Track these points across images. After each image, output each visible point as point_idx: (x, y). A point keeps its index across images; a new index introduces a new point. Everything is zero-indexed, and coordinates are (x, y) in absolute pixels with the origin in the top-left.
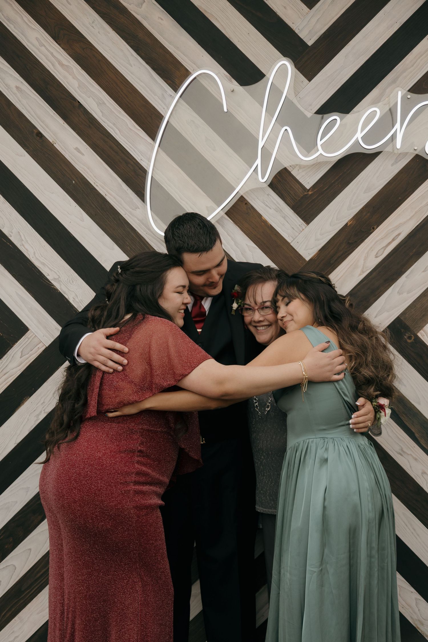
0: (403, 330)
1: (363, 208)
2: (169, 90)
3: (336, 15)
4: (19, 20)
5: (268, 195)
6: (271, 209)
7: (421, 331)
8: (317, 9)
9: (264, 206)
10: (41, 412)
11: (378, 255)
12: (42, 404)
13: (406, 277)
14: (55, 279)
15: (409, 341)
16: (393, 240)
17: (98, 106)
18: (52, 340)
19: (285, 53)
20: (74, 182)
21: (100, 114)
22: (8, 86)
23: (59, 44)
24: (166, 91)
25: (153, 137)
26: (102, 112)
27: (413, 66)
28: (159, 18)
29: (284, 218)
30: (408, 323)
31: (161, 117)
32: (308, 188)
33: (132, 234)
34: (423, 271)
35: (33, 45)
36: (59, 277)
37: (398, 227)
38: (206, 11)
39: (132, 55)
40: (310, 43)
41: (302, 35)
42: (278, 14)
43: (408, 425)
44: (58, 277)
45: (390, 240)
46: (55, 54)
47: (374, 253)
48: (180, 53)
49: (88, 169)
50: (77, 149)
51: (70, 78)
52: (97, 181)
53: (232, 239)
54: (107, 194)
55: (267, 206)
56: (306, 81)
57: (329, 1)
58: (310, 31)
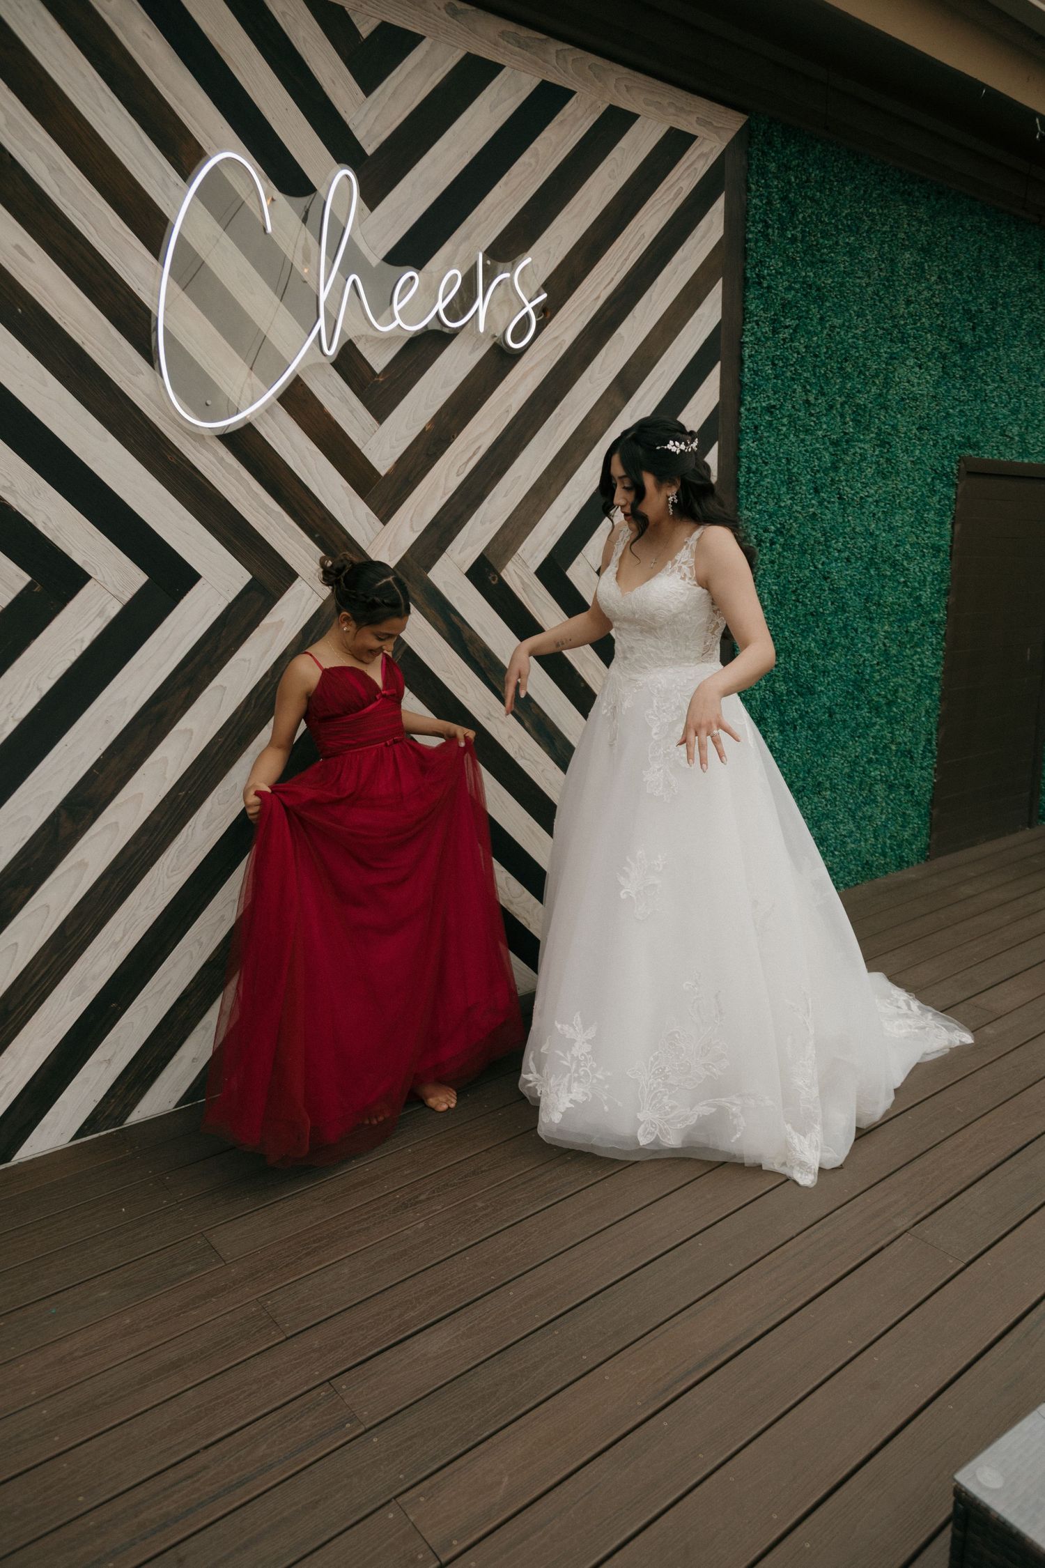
0: (487, 569)
1: (441, 408)
2: (174, 176)
3: (399, 116)
5: (330, 375)
6: (334, 396)
7: (504, 570)
8: (375, 100)
9: (325, 391)
10: (7, 720)
11: (461, 471)
12: (7, 706)
13: (488, 503)
15: (493, 582)
16: (474, 454)
17: (50, 172)
18: (12, 596)
20: (20, 310)
21: (57, 190)
24: (168, 176)
25: (157, 253)
26: (58, 186)
27: (486, 220)
28: (144, 32)
29: (351, 412)
30: (492, 560)
31: (164, 220)
32: (377, 370)
33: (136, 416)
36: (12, 485)
37: (478, 437)
38: (219, 47)
39: (103, 90)
40: (369, 151)
41: (359, 134)
42: (324, 89)
43: (494, 683)
44: (9, 484)
45: (471, 454)
47: (456, 469)
48: (184, 110)
49: (45, 290)
50: (17, 247)
52: (64, 314)
53: (288, 439)
54: (85, 341)
55: (329, 391)
56: (366, 208)
57: (389, 91)
58: (368, 132)
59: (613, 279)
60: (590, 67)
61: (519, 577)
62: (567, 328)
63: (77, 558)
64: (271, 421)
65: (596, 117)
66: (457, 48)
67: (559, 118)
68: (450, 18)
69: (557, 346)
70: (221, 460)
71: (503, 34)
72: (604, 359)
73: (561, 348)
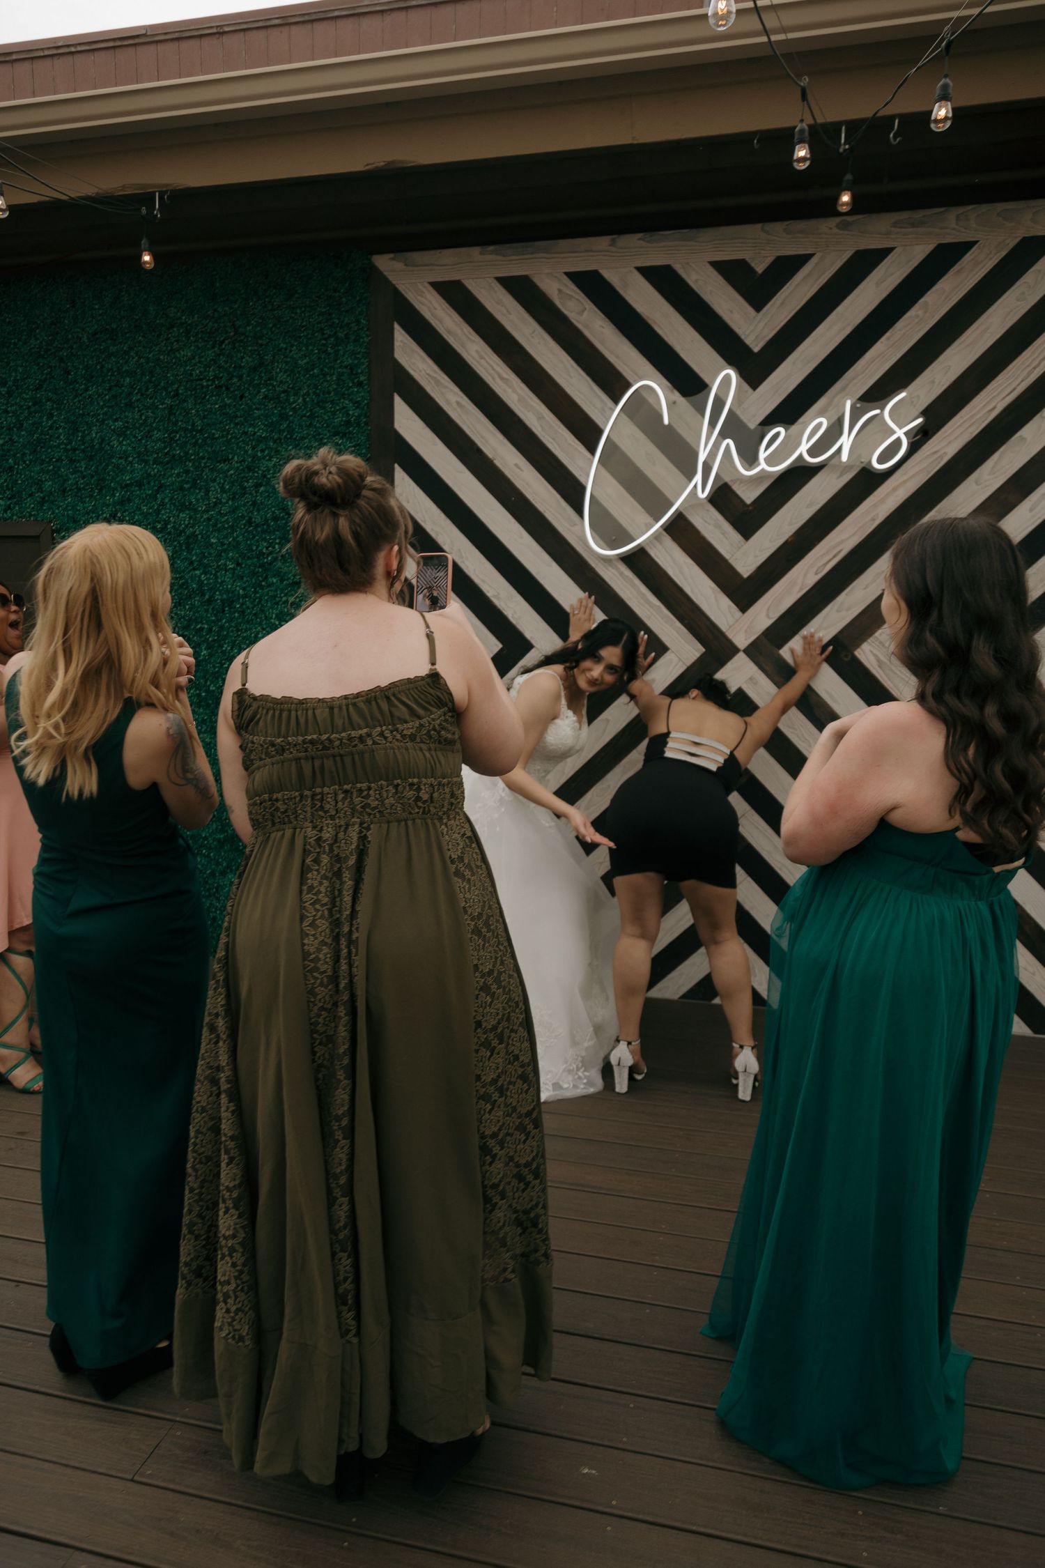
0: (840, 648)
1: (805, 524)
2: (609, 402)
4: (459, 332)
5: (708, 510)
6: (709, 524)
7: (859, 650)
8: (765, 313)
9: (703, 522)
11: (818, 572)
13: (846, 595)
14: (494, 596)
15: (846, 660)
16: (834, 556)
17: (539, 421)
19: (731, 361)
20: (513, 499)
21: (540, 429)
22: (448, 402)
23: (499, 356)
24: (605, 404)
25: (592, 451)
26: (541, 426)
27: (864, 372)
28: (602, 327)
29: (723, 534)
30: (846, 641)
31: (601, 432)
32: (748, 501)
34: (865, 588)
35: (473, 358)
38: (648, 317)
39: (572, 367)
40: (756, 350)
41: (748, 341)
42: (724, 318)
45: (831, 556)
46: (495, 367)
47: (815, 569)
48: (620, 362)
49: (527, 485)
50: (516, 465)
51: (510, 391)
52: (536, 497)
53: (671, 557)
54: (546, 510)
55: (706, 522)
56: (750, 390)
57: (779, 303)
58: (757, 337)
59: (1014, 389)
60: (998, 214)
61: (875, 655)
62: (950, 443)
63: (528, 635)
64: (659, 546)
65: (1003, 253)
66: (846, 250)
67: (956, 268)
68: (841, 232)
69: (937, 459)
70: (621, 574)
71: (895, 225)
72: (996, 463)
73: (942, 459)
